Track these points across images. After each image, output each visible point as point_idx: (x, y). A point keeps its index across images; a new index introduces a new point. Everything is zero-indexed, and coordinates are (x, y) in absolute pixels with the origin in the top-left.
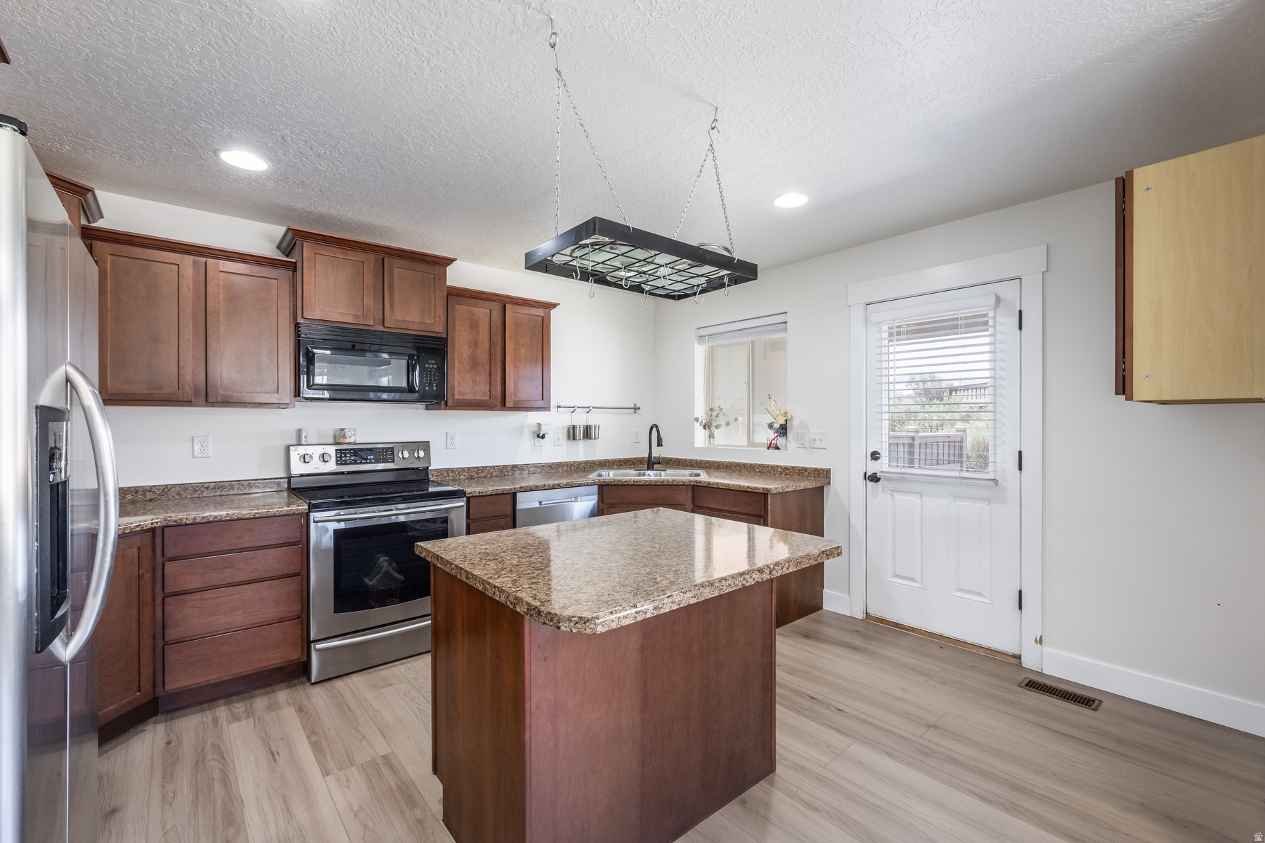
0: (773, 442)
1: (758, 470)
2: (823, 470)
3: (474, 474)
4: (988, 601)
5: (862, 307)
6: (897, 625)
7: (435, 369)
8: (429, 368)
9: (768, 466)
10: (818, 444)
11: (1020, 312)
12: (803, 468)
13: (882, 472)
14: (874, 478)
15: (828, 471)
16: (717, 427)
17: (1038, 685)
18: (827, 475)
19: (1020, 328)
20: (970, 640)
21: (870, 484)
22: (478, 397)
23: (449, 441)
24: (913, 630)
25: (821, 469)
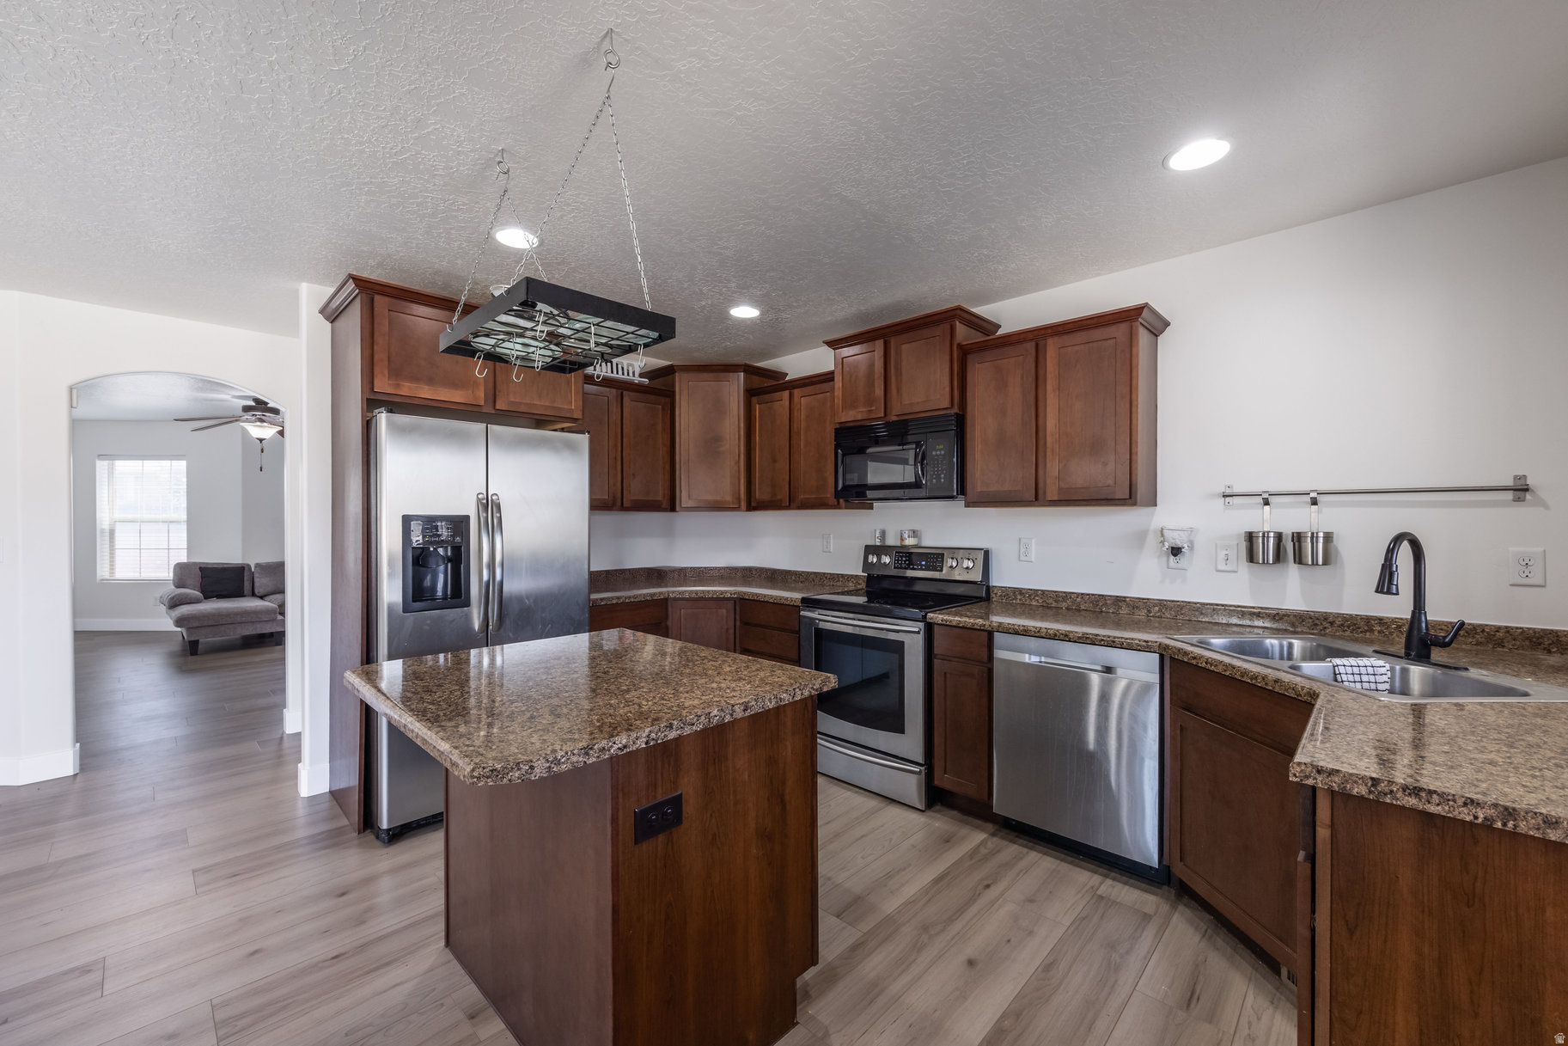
3: (1051, 601)
7: (944, 455)
8: (937, 455)
22: (1007, 487)
23: (1022, 550)
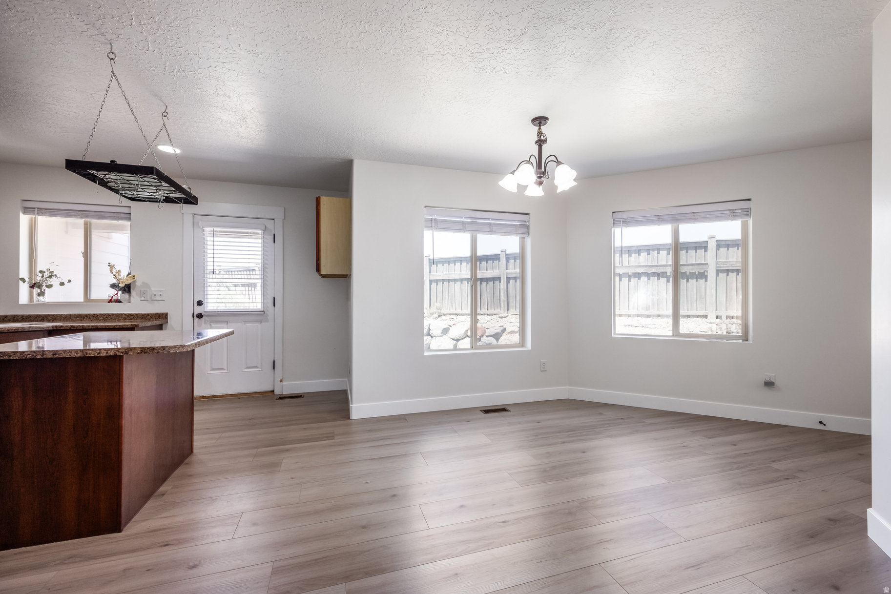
0: (114, 298)
1: (102, 318)
2: (162, 314)
4: (260, 370)
5: (192, 216)
6: (213, 397)
9: (113, 315)
10: (158, 298)
11: (274, 235)
12: (145, 314)
13: (205, 312)
14: (200, 316)
15: (167, 314)
16: (49, 286)
17: (282, 398)
18: (165, 317)
19: (274, 242)
20: (252, 391)
21: (196, 319)
24: (223, 396)
25: (161, 313)
